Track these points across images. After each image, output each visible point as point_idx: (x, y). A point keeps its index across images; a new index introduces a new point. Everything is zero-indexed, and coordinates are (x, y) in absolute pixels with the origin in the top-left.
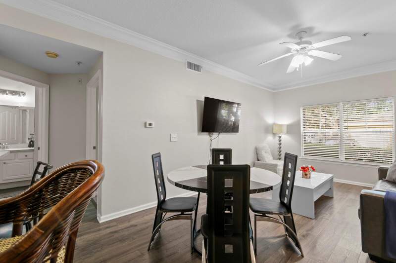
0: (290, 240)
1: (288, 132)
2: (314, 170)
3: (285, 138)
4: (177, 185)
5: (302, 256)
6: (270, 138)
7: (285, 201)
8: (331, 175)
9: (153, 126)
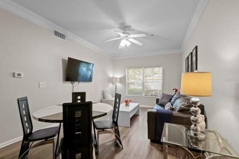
0: (117, 141)
1: (120, 82)
2: (130, 101)
3: (119, 85)
4: (40, 120)
5: (123, 148)
6: (111, 85)
7: (115, 120)
8: (138, 104)
9: (22, 76)
